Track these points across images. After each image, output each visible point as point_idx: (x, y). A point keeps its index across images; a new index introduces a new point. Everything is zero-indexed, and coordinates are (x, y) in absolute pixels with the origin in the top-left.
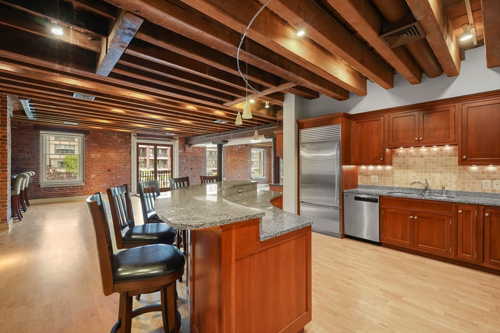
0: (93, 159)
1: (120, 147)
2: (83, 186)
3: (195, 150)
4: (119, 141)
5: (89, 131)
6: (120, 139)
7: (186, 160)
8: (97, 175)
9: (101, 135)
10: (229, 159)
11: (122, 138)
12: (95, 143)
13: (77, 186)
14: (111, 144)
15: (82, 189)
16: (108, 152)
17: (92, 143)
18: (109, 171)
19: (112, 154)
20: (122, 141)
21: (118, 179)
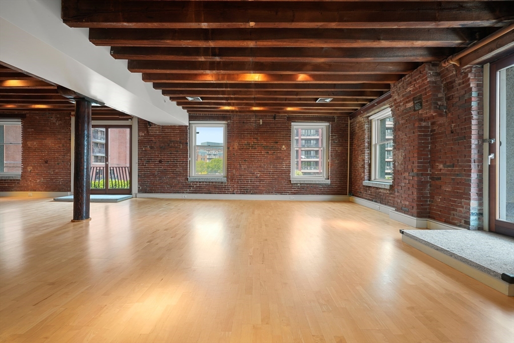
0: (29, 147)
1: (58, 132)
2: (19, 180)
3: (167, 130)
4: (57, 124)
5: (26, 114)
6: (59, 121)
7: (151, 148)
8: (34, 167)
9: (37, 117)
10: (236, 146)
11: (61, 120)
12: (32, 128)
13: (14, 180)
14: (48, 129)
15: (18, 183)
16: (46, 139)
17: (28, 128)
18: (46, 162)
19: (50, 142)
20: (61, 124)
21: (57, 173)
